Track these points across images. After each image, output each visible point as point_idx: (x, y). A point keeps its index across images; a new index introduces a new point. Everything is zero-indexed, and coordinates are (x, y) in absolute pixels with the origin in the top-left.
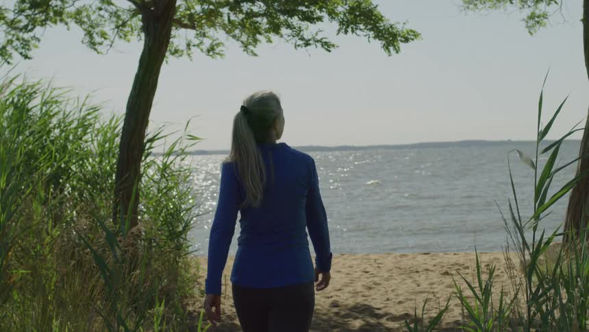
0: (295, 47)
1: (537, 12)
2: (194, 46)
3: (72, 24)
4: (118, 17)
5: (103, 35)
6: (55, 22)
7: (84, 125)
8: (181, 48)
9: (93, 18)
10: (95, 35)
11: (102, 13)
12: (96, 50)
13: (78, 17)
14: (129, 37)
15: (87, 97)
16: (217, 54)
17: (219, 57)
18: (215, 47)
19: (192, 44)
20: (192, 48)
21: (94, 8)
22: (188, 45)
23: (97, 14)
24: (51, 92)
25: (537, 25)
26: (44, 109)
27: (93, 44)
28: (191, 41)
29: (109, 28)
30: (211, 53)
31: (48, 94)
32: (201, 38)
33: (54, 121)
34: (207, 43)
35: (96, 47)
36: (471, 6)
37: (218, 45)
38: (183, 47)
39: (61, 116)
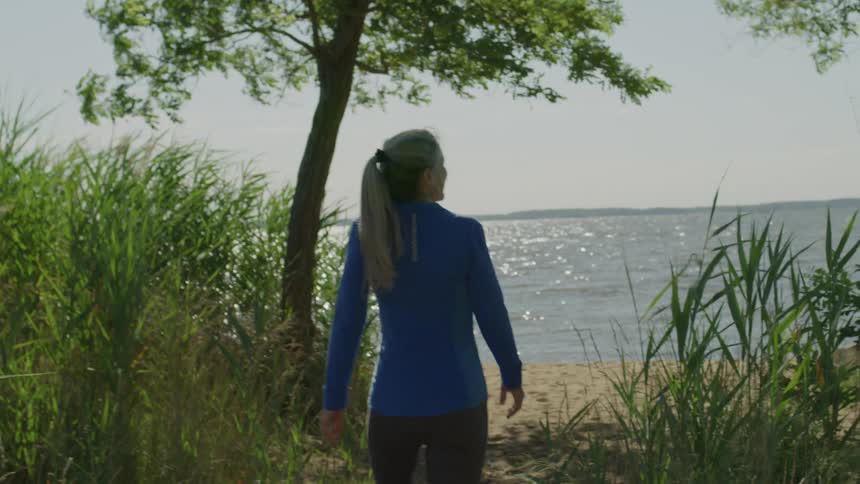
0: (514, 96)
1: (830, 45)
2: (389, 93)
3: (231, 71)
4: (289, 60)
5: (270, 81)
6: (210, 68)
7: (247, 196)
8: (371, 96)
9: (258, 60)
10: (259, 82)
11: (270, 55)
12: (259, 100)
13: (238, 60)
14: (301, 84)
15: (251, 161)
16: (422, 100)
17: (422, 104)
18: (418, 92)
19: (386, 91)
20: (386, 95)
21: (259, 50)
22: (381, 93)
23: (263, 57)
24: (208, 156)
25: (830, 61)
26: (200, 177)
27: (256, 93)
28: (384, 88)
29: (278, 72)
30: (413, 99)
31: (203, 158)
32: (399, 82)
33: (211, 192)
34: (408, 86)
35: (261, 97)
36: (761, 33)
37: (422, 88)
38: (373, 94)
39: (220, 185)
